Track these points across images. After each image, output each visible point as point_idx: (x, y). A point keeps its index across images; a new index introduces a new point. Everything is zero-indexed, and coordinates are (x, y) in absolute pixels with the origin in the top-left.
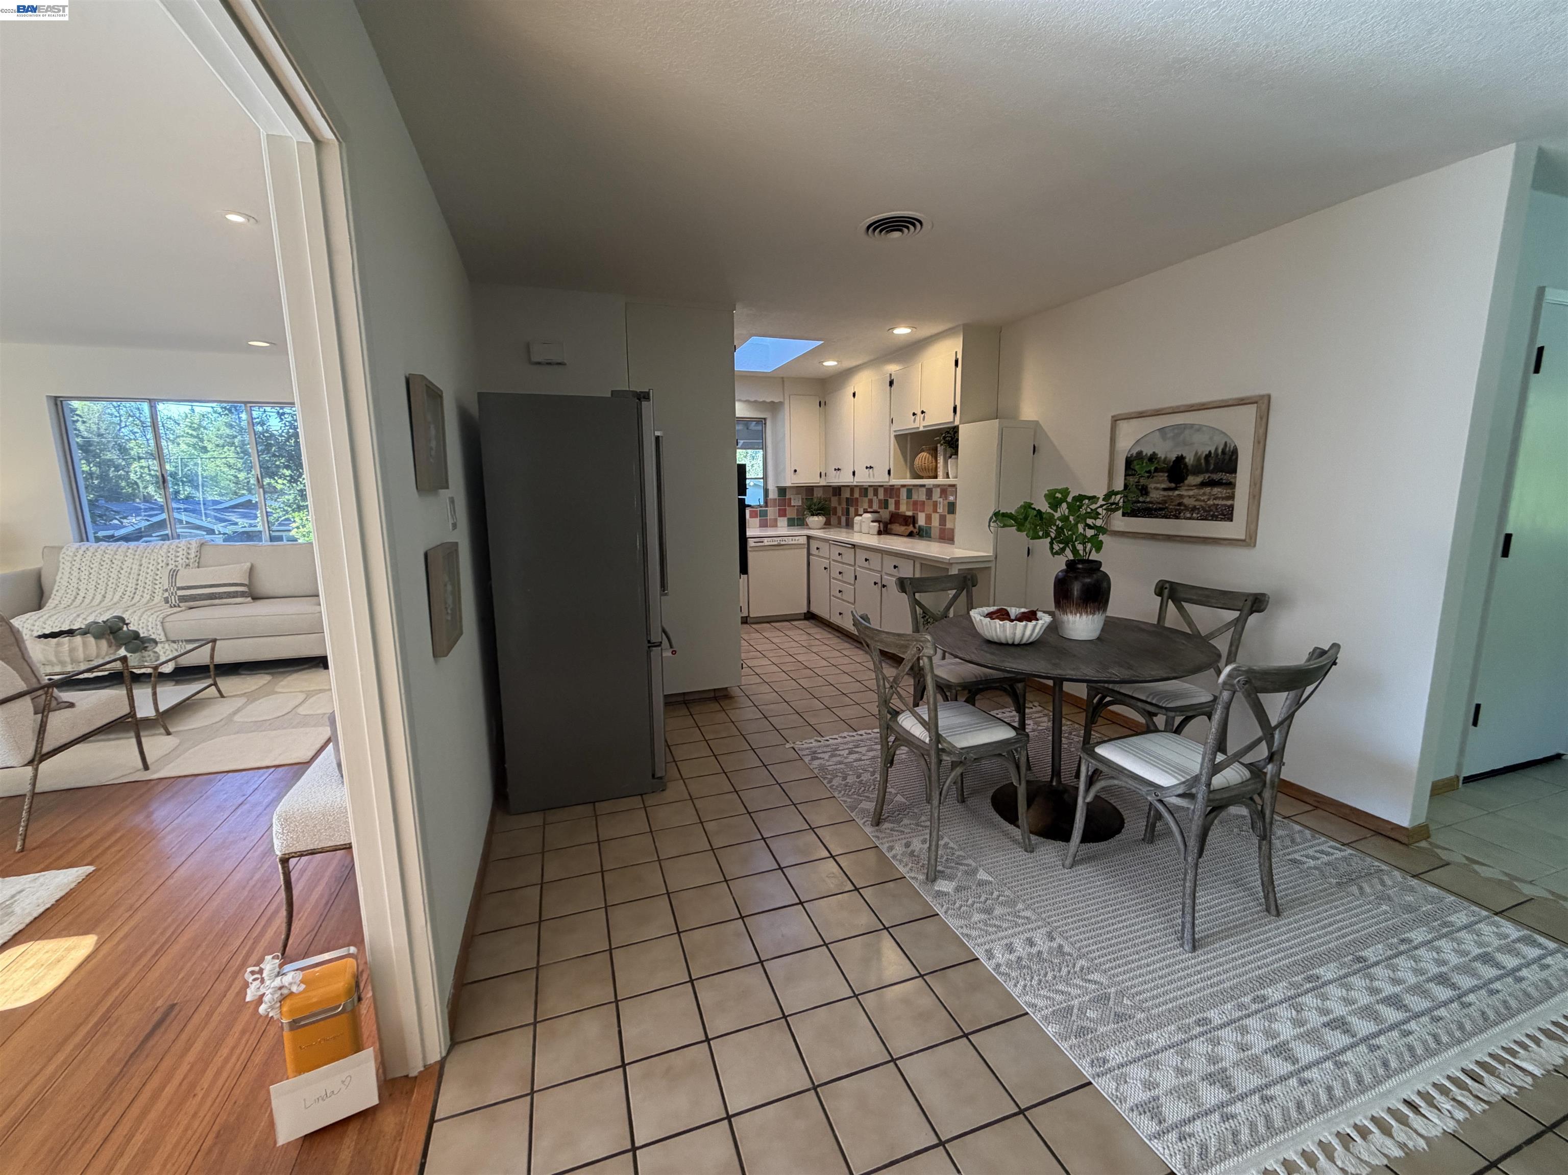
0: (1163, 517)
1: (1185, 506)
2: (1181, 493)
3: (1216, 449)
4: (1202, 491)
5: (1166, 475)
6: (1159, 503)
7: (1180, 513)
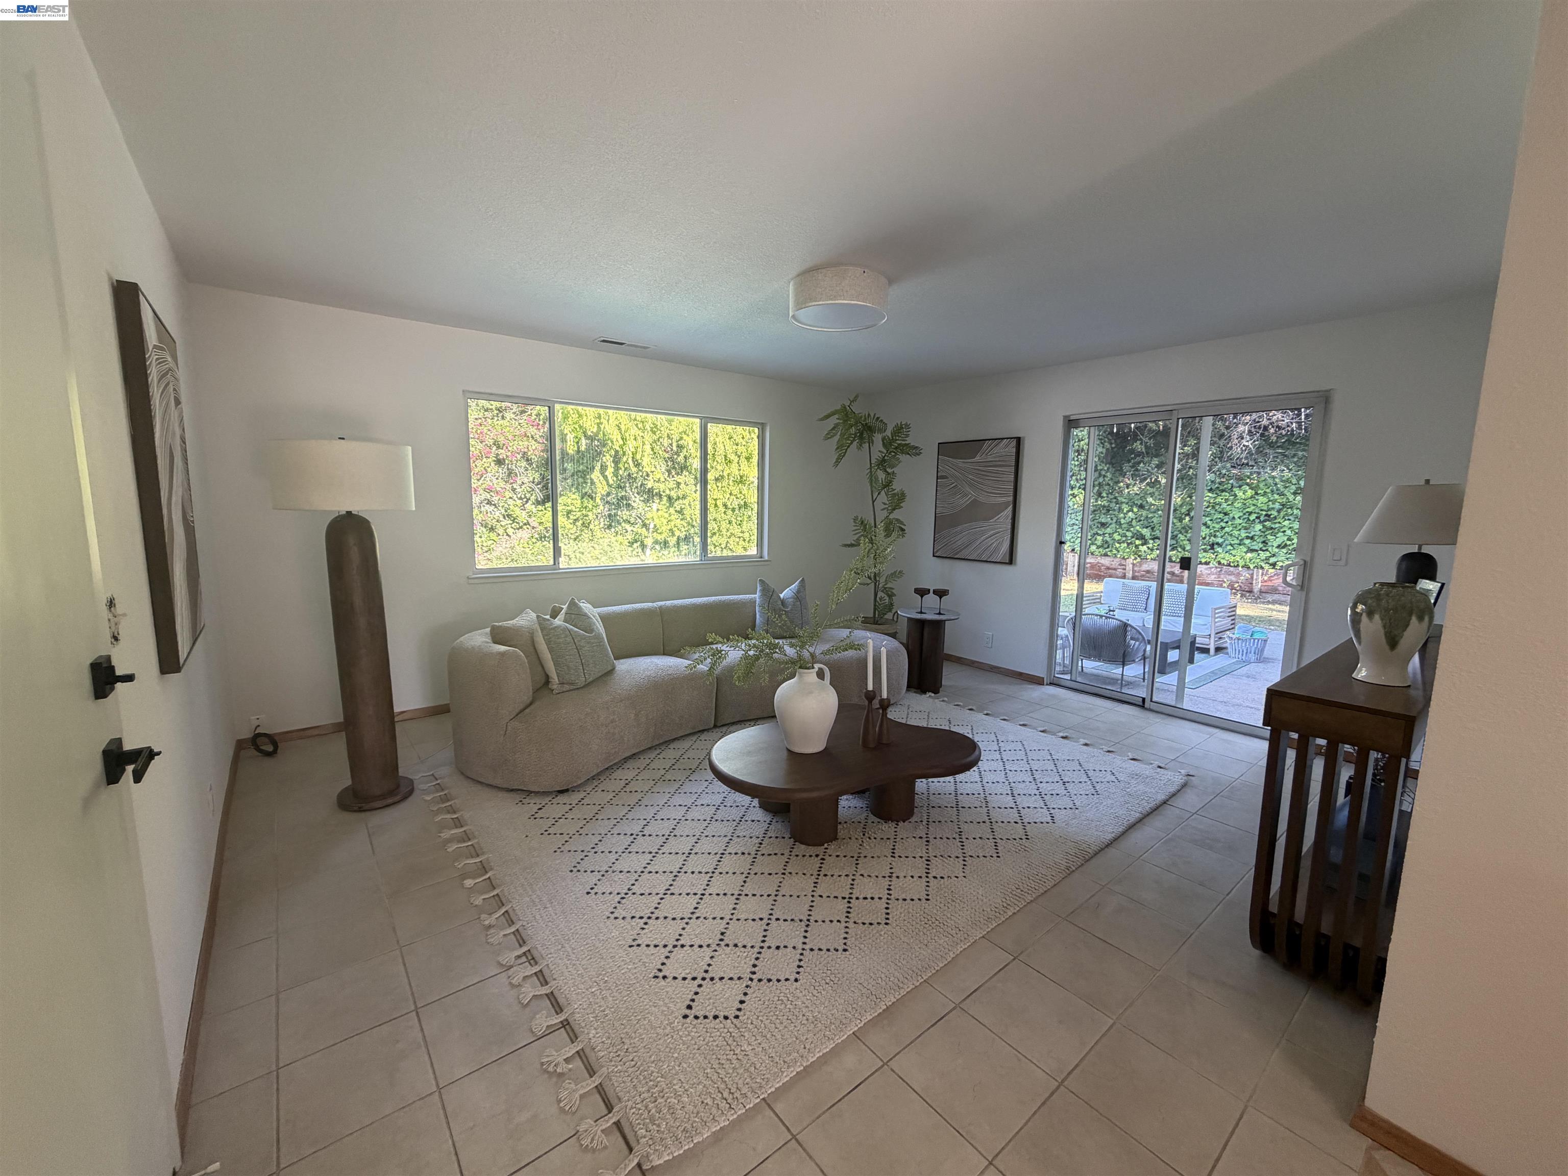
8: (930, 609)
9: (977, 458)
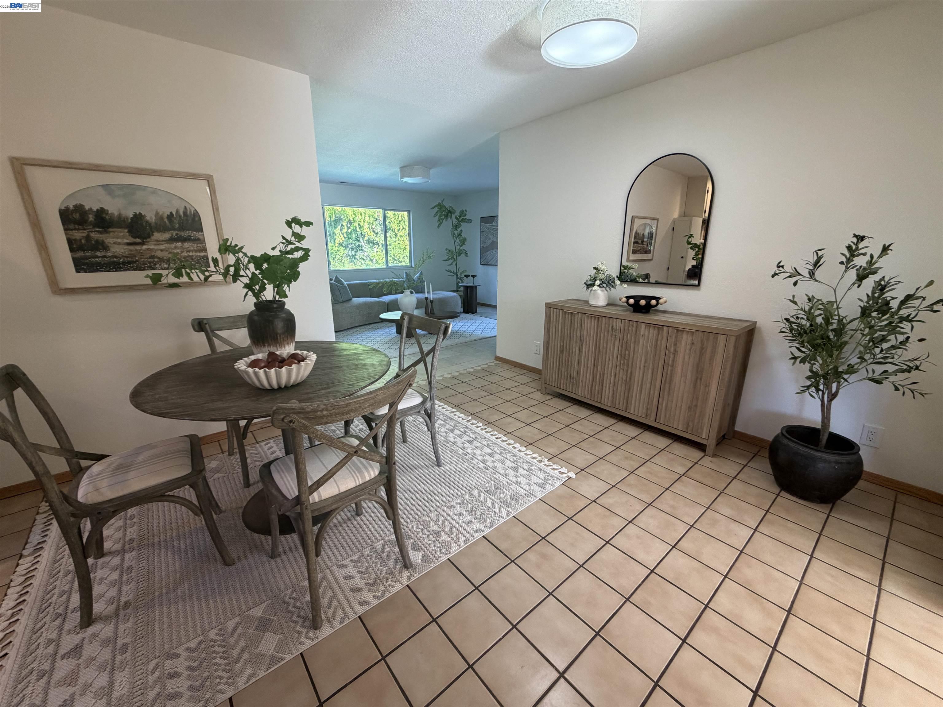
0: (135, 269)
1: (159, 258)
2: (151, 247)
3: (177, 211)
4: (173, 246)
5: (126, 230)
6: (127, 257)
7: (155, 265)
8: (470, 282)
9: (493, 224)
